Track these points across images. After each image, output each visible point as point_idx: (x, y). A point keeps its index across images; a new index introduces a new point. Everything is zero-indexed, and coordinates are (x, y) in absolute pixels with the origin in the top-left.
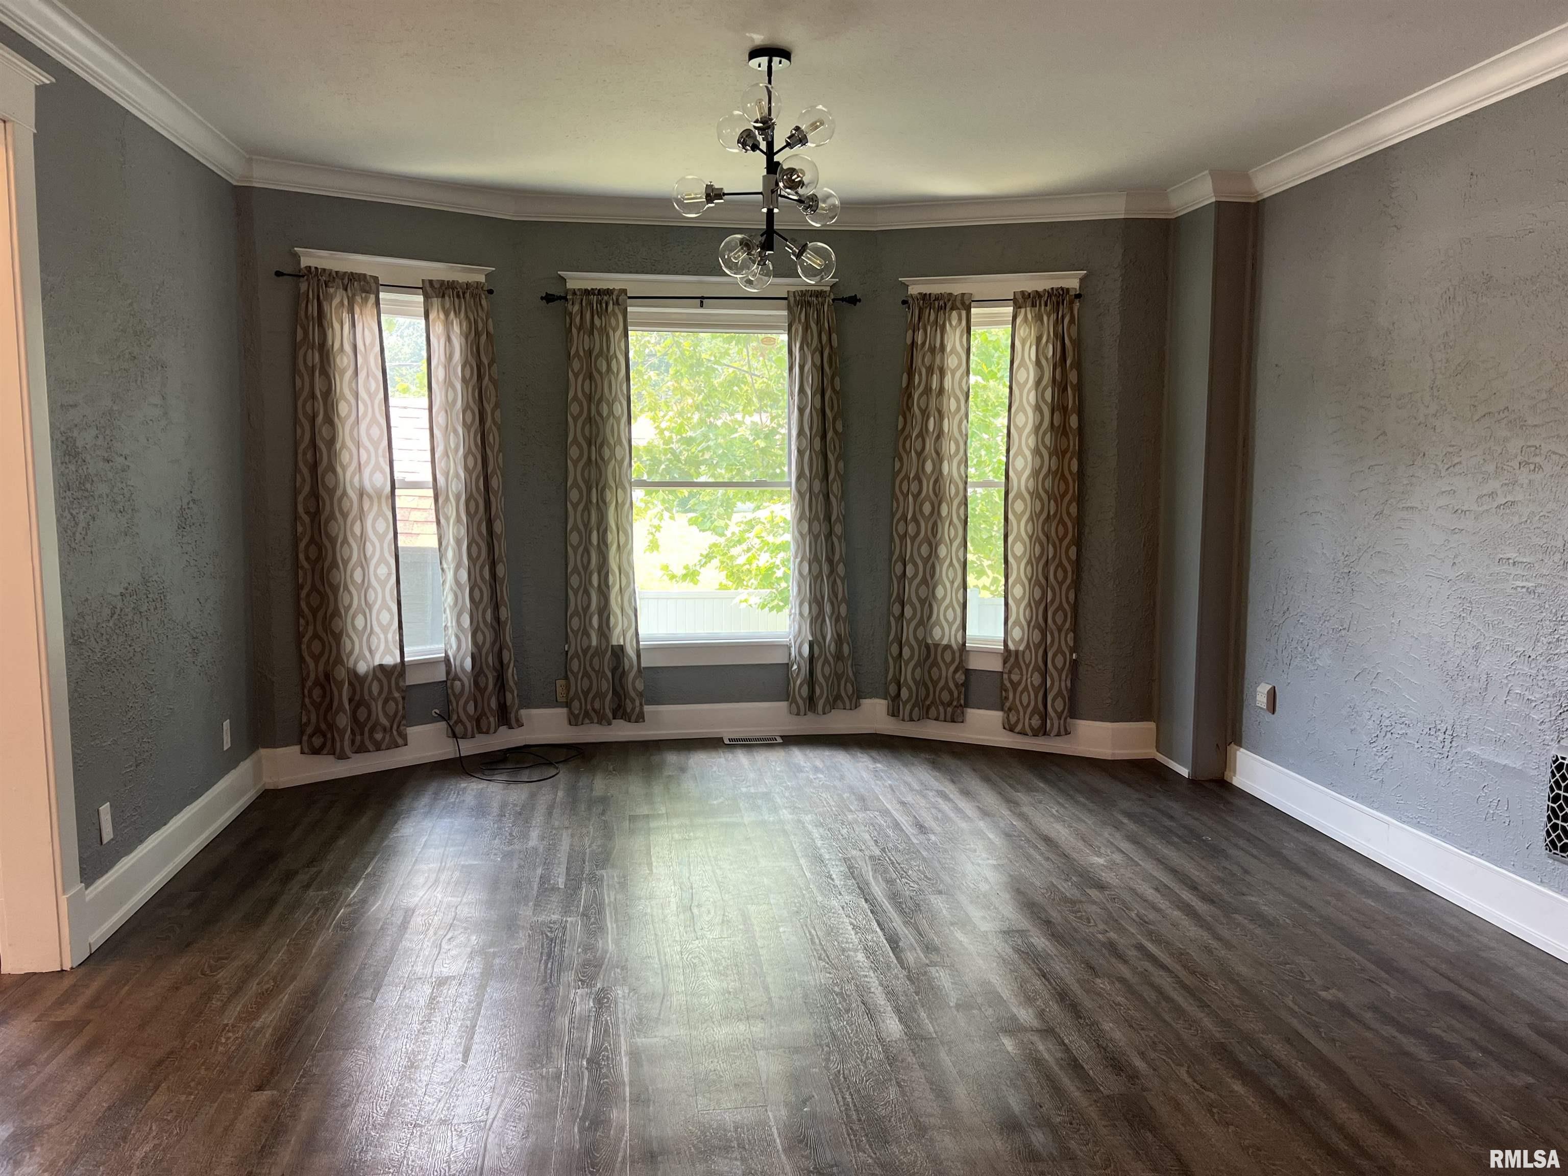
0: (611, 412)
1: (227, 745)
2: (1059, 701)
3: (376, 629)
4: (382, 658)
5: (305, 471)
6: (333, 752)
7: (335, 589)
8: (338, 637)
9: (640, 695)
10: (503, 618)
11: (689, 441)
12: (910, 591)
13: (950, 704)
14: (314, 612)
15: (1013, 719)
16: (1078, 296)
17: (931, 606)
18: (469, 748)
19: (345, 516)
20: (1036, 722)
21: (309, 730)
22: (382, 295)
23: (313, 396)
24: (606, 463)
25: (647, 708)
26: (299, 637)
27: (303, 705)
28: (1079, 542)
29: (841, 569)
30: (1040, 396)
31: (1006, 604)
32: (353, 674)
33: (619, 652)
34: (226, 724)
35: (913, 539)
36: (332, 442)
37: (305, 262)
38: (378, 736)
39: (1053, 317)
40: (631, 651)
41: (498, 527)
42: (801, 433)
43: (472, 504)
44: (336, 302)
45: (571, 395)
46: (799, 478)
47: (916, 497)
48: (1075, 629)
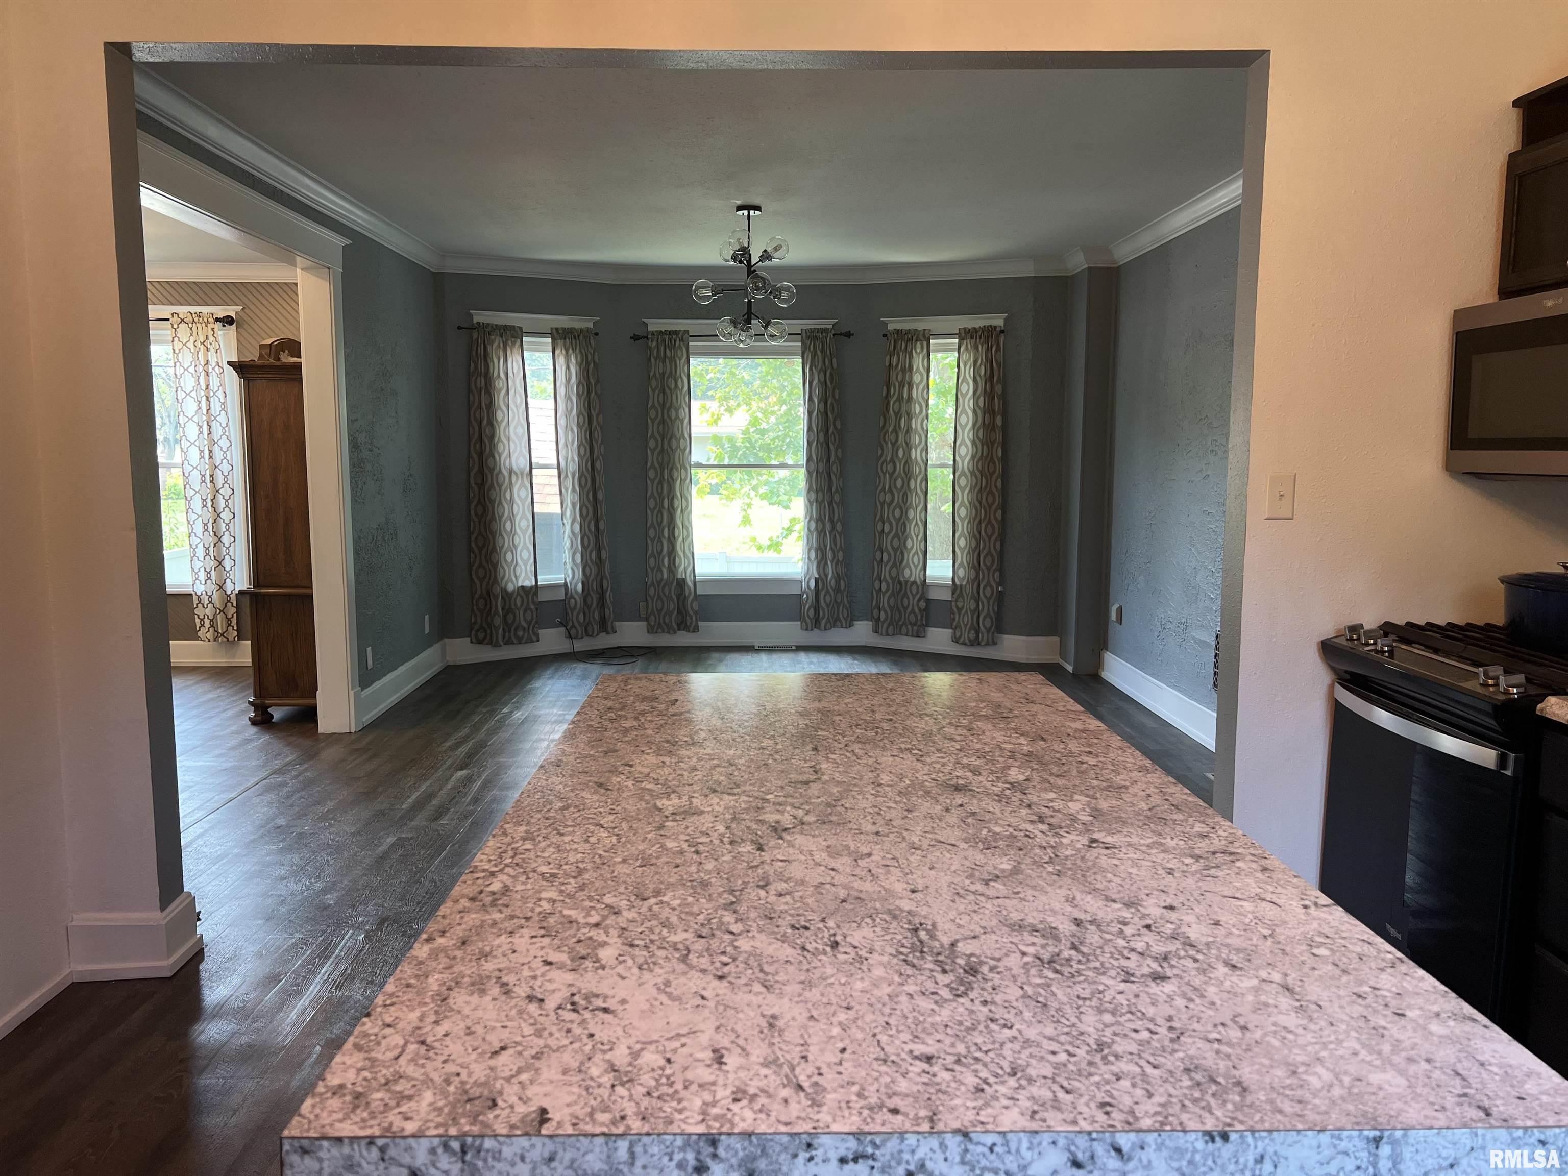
0: (677, 417)
1: (427, 631)
2: (988, 620)
3: (519, 562)
4: (523, 581)
5: (475, 456)
6: (490, 643)
7: (493, 534)
8: (495, 566)
9: (696, 613)
10: (603, 557)
11: (763, 432)
12: (887, 543)
13: (915, 624)
14: (480, 550)
15: (958, 634)
16: (1002, 332)
17: (902, 554)
18: (580, 645)
19: (500, 486)
20: (972, 635)
21: (476, 627)
22: (525, 339)
23: (481, 408)
24: (674, 451)
25: (700, 624)
26: (470, 566)
27: (473, 610)
28: (1004, 507)
29: (839, 527)
30: (976, 403)
31: (954, 552)
32: (505, 590)
33: (682, 583)
34: (427, 617)
35: (889, 505)
36: (492, 437)
37: (476, 319)
38: (520, 633)
39: (985, 346)
40: (690, 583)
41: (600, 496)
42: (810, 429)
43: (583, 479)
44: (495, 345)
45: (650, 404)
46: (808, 461)
47: (891, 475)
48: (1001, 570)
